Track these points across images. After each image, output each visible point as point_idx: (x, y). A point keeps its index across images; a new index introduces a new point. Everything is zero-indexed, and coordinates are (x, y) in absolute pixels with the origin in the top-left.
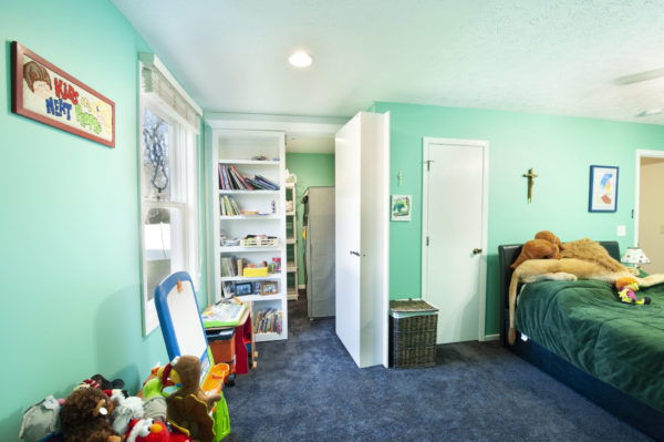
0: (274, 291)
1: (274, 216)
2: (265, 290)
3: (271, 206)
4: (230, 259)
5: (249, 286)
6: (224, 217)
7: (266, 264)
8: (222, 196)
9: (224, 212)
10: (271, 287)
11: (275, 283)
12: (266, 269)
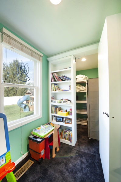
0: (70, 123)
1: (70, 91)
2: (66, 122)
3: (69, 87)
4: (55, 107)
5: (61, 118)
6: (53, 92)
7: (66, 111)
8: (52, 84)
9: (53, 90)
10: (69, 121)
11: (71, 119)
12: (67, 113)
